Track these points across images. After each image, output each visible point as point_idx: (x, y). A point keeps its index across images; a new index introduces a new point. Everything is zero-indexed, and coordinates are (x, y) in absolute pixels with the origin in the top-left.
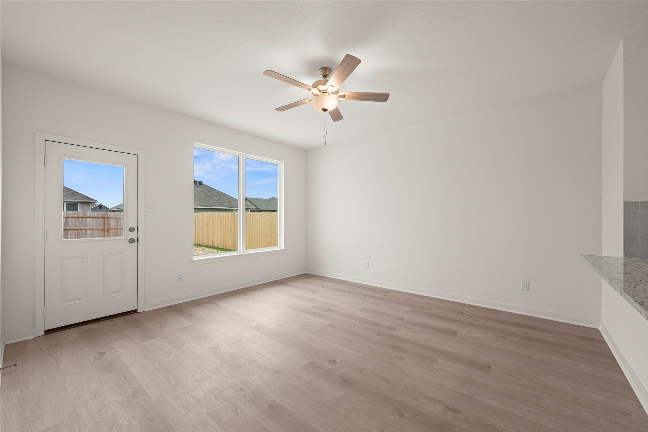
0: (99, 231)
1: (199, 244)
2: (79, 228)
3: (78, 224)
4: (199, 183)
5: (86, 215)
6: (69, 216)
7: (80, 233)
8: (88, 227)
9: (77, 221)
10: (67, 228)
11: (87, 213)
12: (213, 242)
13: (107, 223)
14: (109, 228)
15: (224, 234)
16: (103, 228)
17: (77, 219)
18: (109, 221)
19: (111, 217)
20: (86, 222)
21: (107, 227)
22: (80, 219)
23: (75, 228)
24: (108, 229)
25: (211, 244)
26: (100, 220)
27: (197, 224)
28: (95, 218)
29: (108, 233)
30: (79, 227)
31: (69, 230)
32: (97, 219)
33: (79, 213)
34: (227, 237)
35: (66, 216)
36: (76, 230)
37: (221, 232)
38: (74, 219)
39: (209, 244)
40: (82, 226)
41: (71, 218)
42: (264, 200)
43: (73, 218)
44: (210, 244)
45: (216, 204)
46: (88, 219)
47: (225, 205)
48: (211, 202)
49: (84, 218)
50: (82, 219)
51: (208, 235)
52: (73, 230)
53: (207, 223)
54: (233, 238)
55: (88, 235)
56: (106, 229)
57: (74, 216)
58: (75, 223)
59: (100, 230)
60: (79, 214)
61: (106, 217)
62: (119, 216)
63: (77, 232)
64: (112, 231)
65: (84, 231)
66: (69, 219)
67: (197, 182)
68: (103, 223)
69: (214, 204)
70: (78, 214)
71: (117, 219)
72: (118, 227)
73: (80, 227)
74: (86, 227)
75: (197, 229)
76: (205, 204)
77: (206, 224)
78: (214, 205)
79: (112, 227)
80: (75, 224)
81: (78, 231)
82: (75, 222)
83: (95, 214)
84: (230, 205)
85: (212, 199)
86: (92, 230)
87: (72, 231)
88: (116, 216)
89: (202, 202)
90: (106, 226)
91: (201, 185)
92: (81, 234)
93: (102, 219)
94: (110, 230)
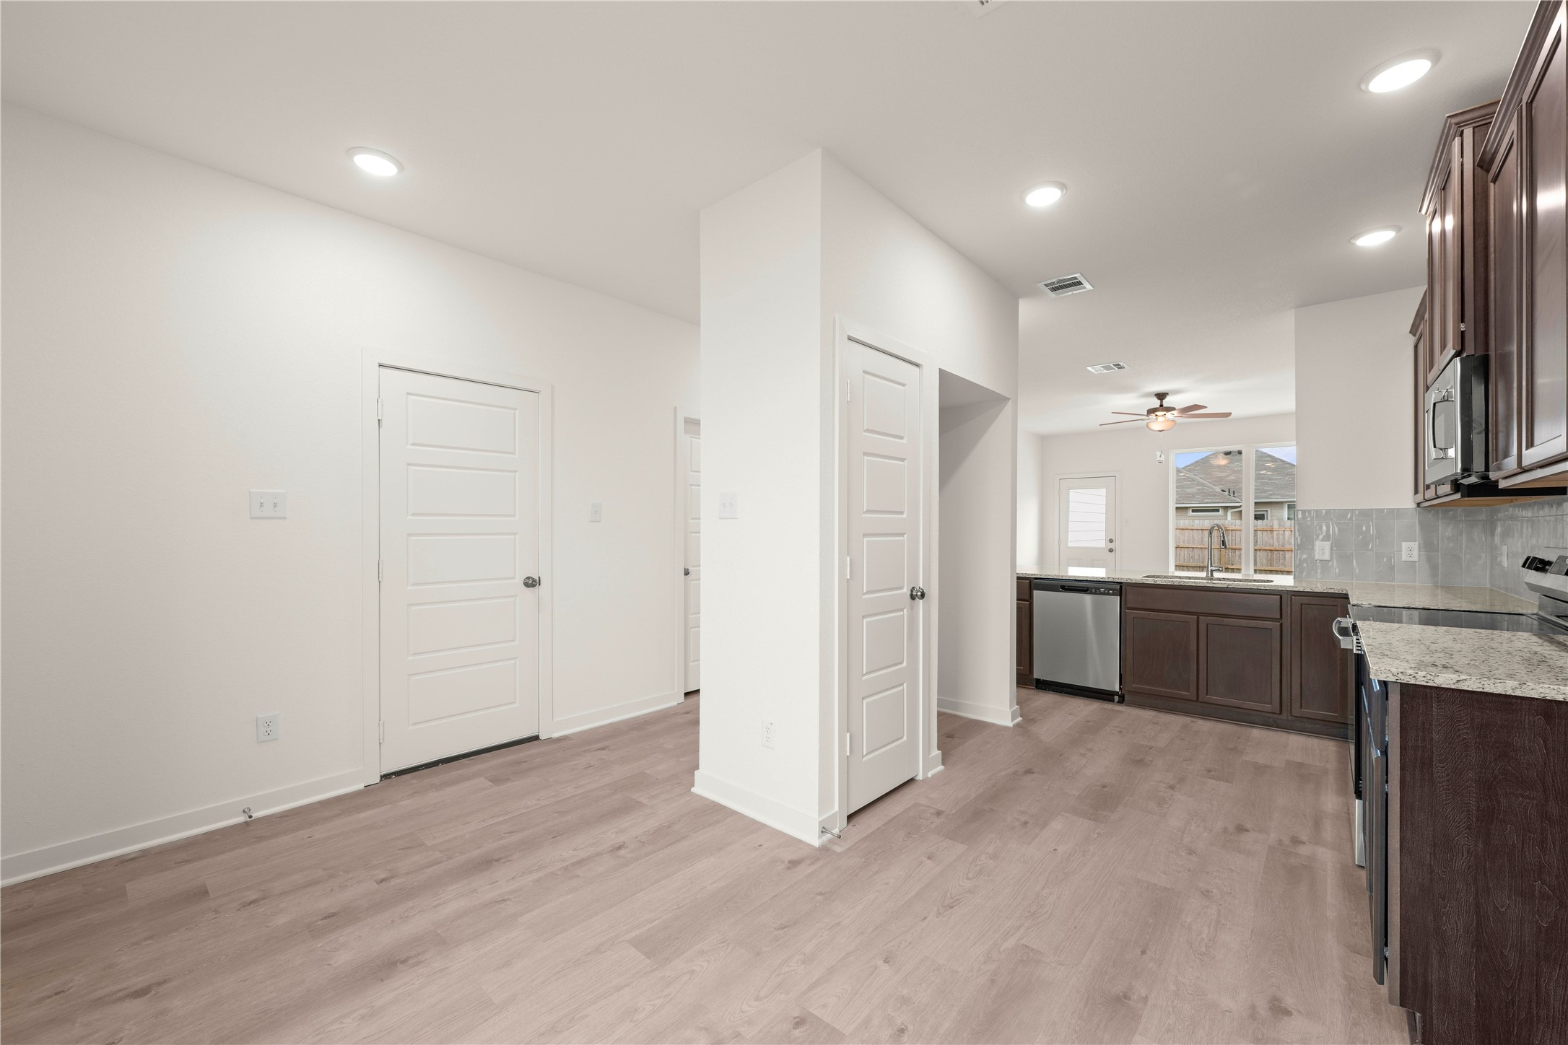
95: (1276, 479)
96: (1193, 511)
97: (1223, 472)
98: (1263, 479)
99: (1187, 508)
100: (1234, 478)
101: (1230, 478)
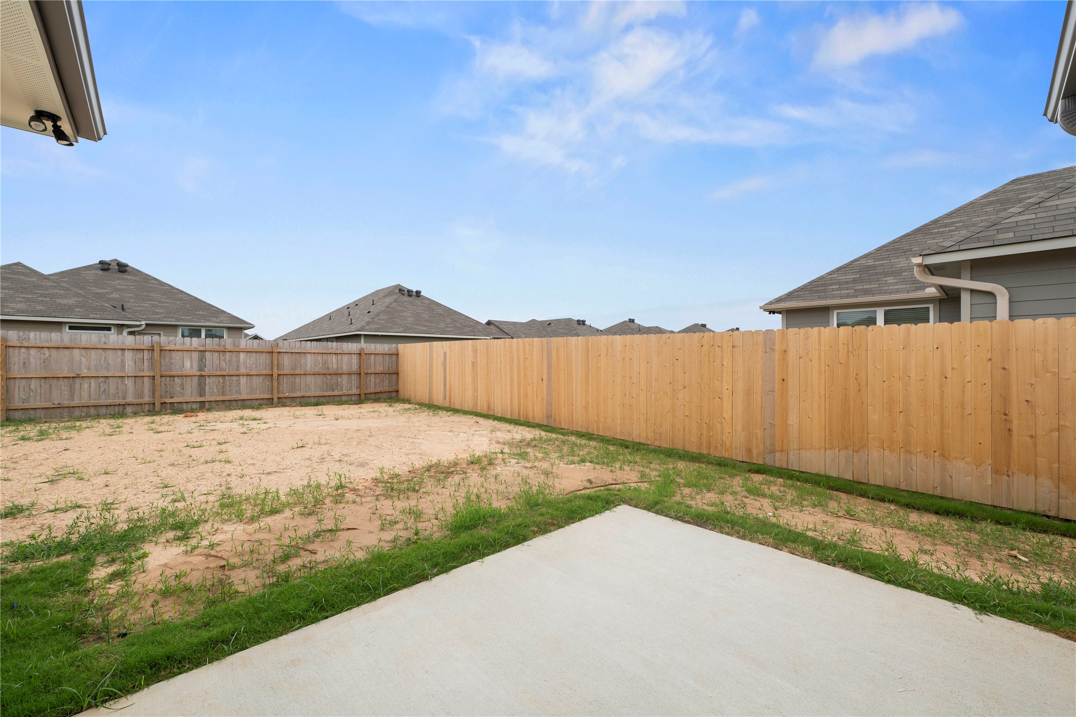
0: (261, 379)
1: (452, 407)
2: (225, 373)
3: (224, 364)
4: (415, 294)
5: (238, 347)
6: (208, 347)
7: (228, 384)
8: (243, 371)
9: (222, 358)
10: (204, 373)
11: (239, 344)
12: (488, 404)
13: (275, 362)
14: (280, 373)
15: (519, 386)
16: (270, 373)
17: (221, 353)
18: (279, 358)
19: (284, 351)
20: (238, 361)
21: (276, 371)
22: (228, 354)
23: (219, 373)
24: (278, 375)
25: (485, 407)
26: (264, 357)
27: (448, 364)
28: (254, 354)
29: (278, 383)
30: (225, 370)
31: (207, 378)
32: (258, 355)
33: (226, 342)
34: (527, 394)
35: (202, 348)
36: (221, 377)
37: (512, 382)
38: (216, 355)
39: (479, 409)
40: (231, 369)
41: (212, 353)
42: (519, 324)
43: (214, 353)
44: (482, 407)
45: (450, 329)
46: (241, 354)
47: (465, 332)
48: (442, 325)
49: (234, 353)
50: (231, 353)
51: (475, 389)
52: (214, 377)
53: (473, 363)
54: (545, 397)
55: (241, 386)
56: (275, 375)
57: (217, 348)
58: (218, 362)
59: (264, 377)
60: (225, 346)
61: (274, 350)
62: (298, 348)
63: (221, 381)
64: (285, 380)
65: (235, 378)
66: (208, 355)
67: (412, 291)
68: (268, 362)
69: (448, 329)
70: (223, 343)
71: (294, 355)
72: (297, 372)
73: (228, 372)
74: (237, 370)
75: (448, 376)
76: (433, 329)
77: (470, 365)
78: (448, 331)
79: (285, 372)
80: (219, 364)
81: (224, 380)
82: (218, 360)
83: (255, 345)
84: (475, 332)
85: (442, 320)
86: (249, 377)
87: (213, 379)
88: (292, 348)
89: (427, 326)
90: (275, 368)
91: (419, 297)
92: (230, 386)
93: (268, 355)
94: (281, 377)
95: (167, 303)
96: (71, 328)
97: (101, 288)
98: (152, 300)
99: (61, 323)
100: (117, 296)
101: (112, 296)
